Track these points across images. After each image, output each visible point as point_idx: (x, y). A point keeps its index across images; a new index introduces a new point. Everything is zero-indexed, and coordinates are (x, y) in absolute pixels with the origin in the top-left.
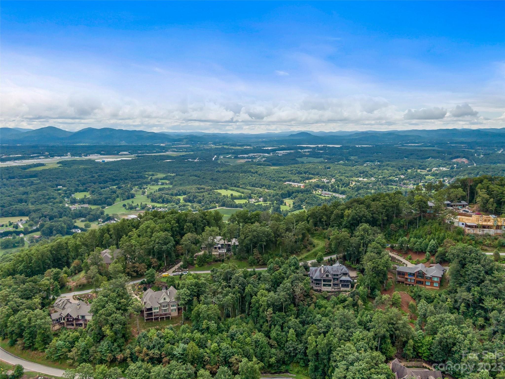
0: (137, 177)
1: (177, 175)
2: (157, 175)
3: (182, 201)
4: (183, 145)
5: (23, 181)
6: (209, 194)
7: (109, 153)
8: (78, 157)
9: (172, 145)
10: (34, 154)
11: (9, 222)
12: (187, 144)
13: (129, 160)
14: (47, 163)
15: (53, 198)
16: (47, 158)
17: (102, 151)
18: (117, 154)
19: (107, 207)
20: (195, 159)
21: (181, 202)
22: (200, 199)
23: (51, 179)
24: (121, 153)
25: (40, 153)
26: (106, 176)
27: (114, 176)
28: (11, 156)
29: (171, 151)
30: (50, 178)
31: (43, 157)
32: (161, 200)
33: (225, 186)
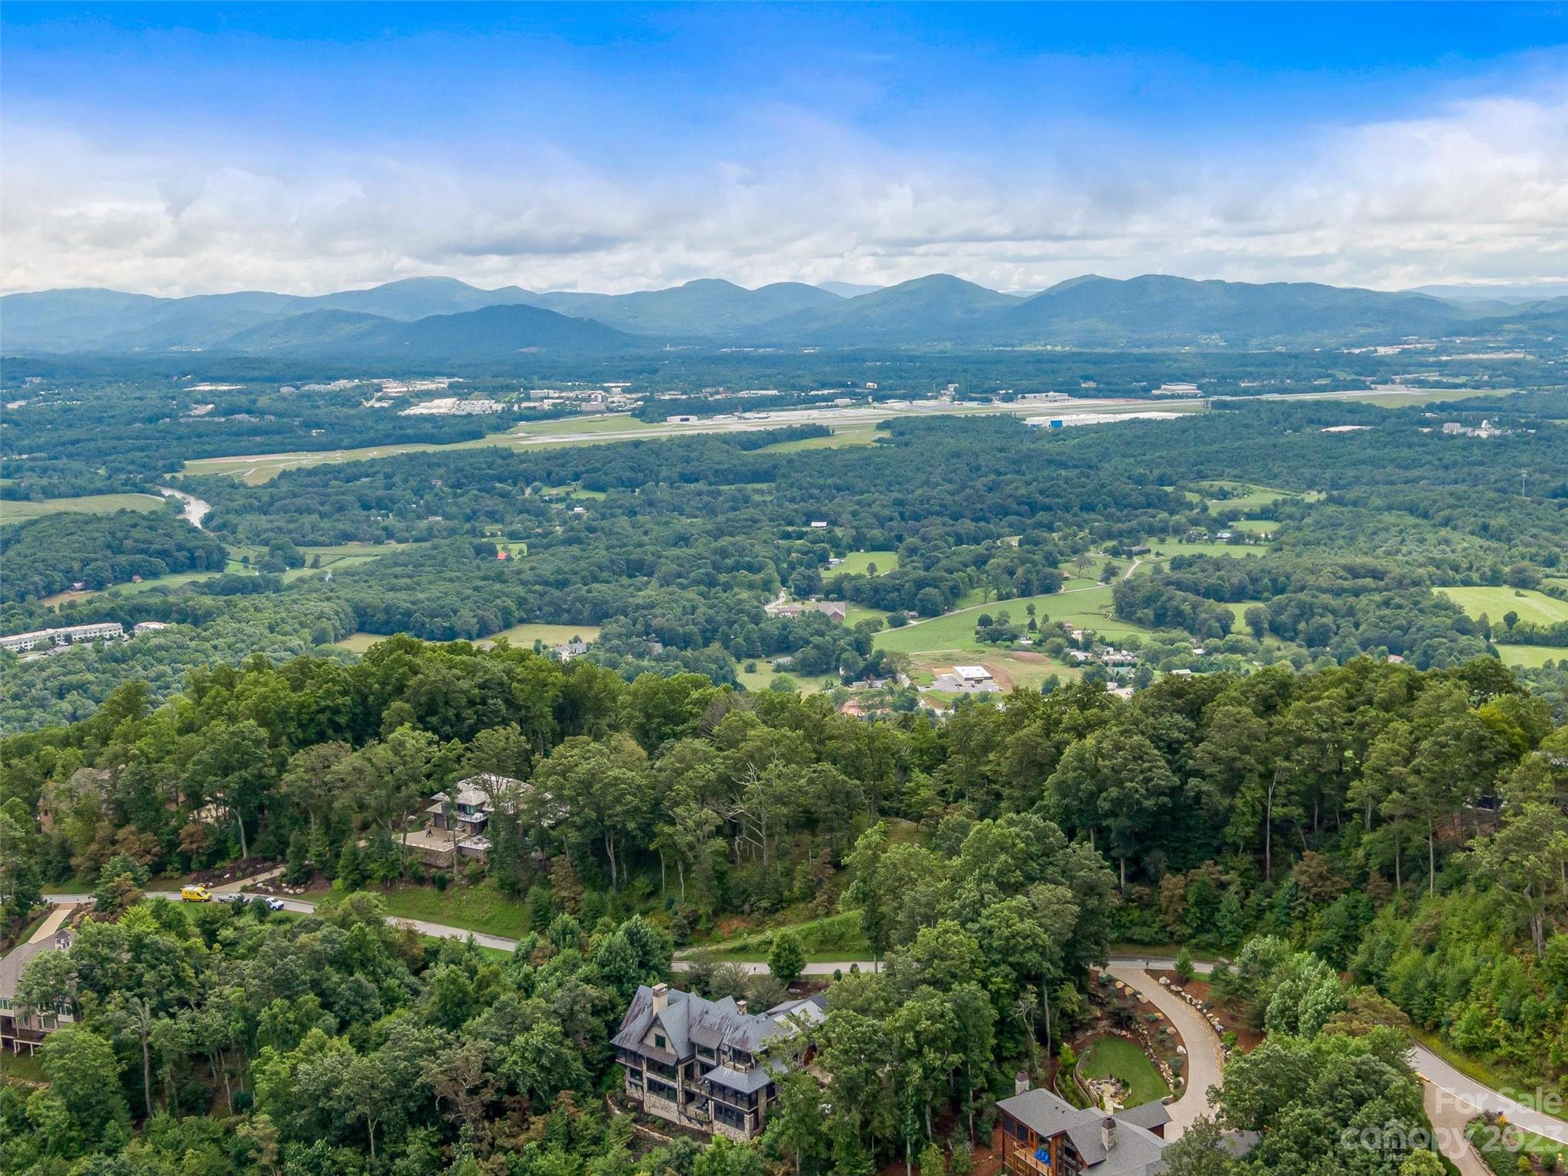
0: (1142, 499)
1: (1330, 500)
2: (1250, 492)
3: (1240, 625)
4: (1498, 349)
5: (719, 493)
6: (1386, 603)
7: (1108, 390)
8: (974, 404)
9: (1435, 353)
10: (824, 386)
11: (538, 641)
12: (1512, 346)
13: (1163, 421)
14: (841, 427)
15: (750, 568)
16: (860, 406)
17: (1087, 378)
18: (1145, 394)
19: (913, 623)
20: (1476, 424)
21: (1234, 628)
22: (1324, 626)
23: (816, 492)
24: (1168, 388)
25: (844, 385)
26: (1008, 490)
27: (1041, 493)
28: (744, 394)
29: (1405, 382)
30: (812, 485)
31: (847, 401)
32: (1150, 613)
33: (1521, 571)
